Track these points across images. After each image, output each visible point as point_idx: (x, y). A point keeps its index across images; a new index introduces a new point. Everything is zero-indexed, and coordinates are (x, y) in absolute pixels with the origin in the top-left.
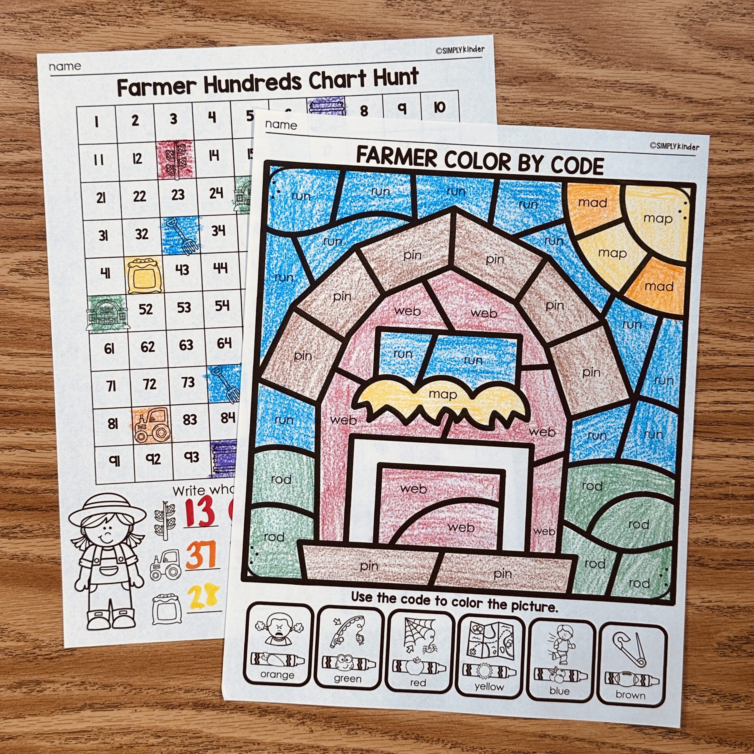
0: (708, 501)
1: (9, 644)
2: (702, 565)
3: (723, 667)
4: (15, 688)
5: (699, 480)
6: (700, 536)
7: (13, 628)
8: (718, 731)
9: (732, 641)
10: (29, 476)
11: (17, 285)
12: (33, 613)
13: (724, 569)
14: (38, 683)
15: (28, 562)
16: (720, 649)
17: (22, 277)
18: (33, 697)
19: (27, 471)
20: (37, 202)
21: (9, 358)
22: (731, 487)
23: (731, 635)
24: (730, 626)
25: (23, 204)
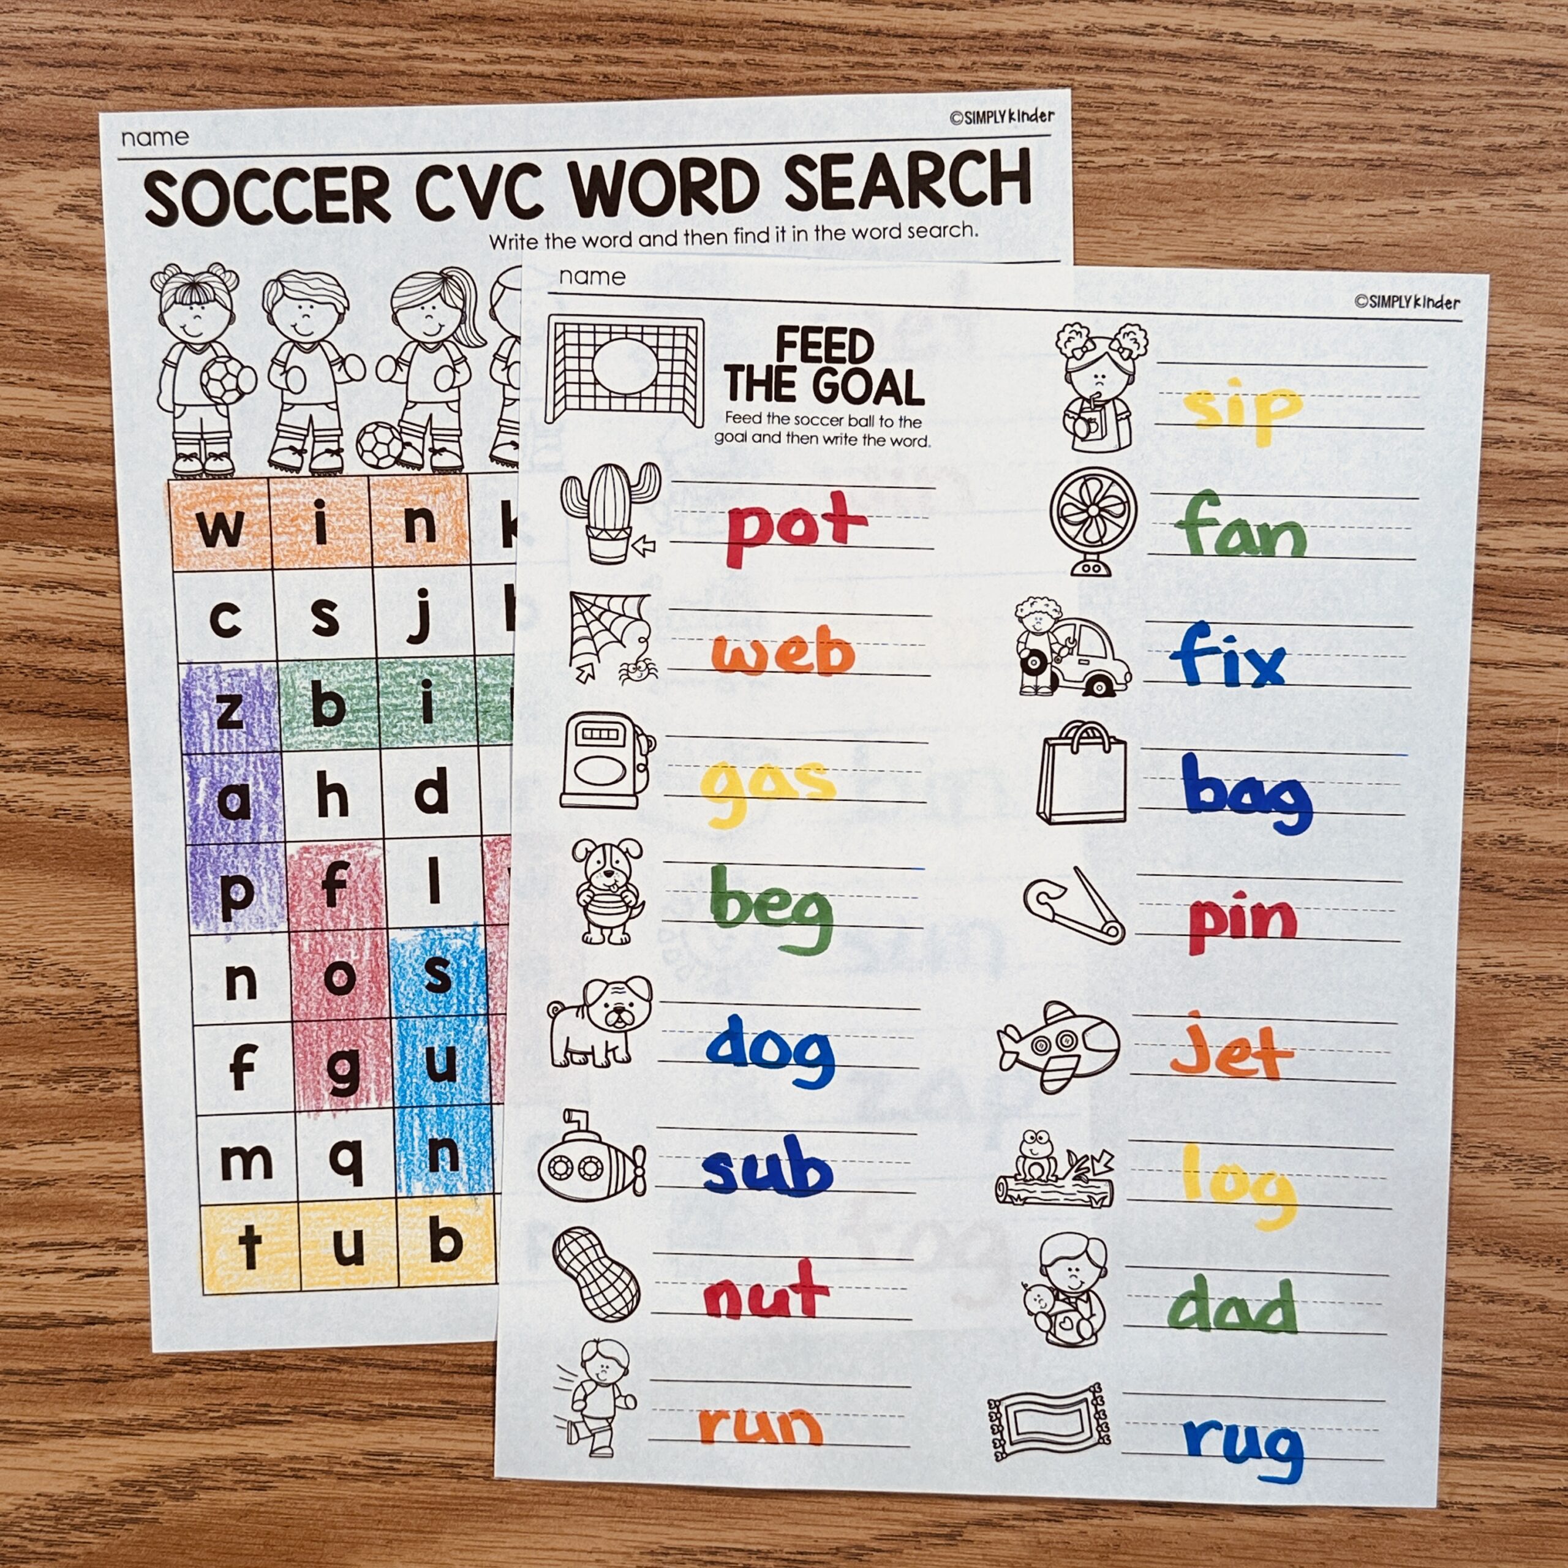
0: (1510, 757)
1: (44, 990)
2: (1489, 889)
3: (1520, 1100)
4: (55, 1082)
5: (1493, 711)
6: (1489, 828)
7: (53, 958)
8: (1501, 1229)
9: (1543, 1047)
10: (93, 646)
11: (72, 240)
12: (96, 929)
13: (1535, 898)
14: (104, 1072)
15: (87, 824)
16: (1515, 1062)
17: (83, 222)
18: (92, 1101)
19: (88, 636)
20: (119, 63)
21: (53, 395)
22: (1560, 729)
23: (1542, 1036)
24: (1538, 1017)
25: (89, 66)
